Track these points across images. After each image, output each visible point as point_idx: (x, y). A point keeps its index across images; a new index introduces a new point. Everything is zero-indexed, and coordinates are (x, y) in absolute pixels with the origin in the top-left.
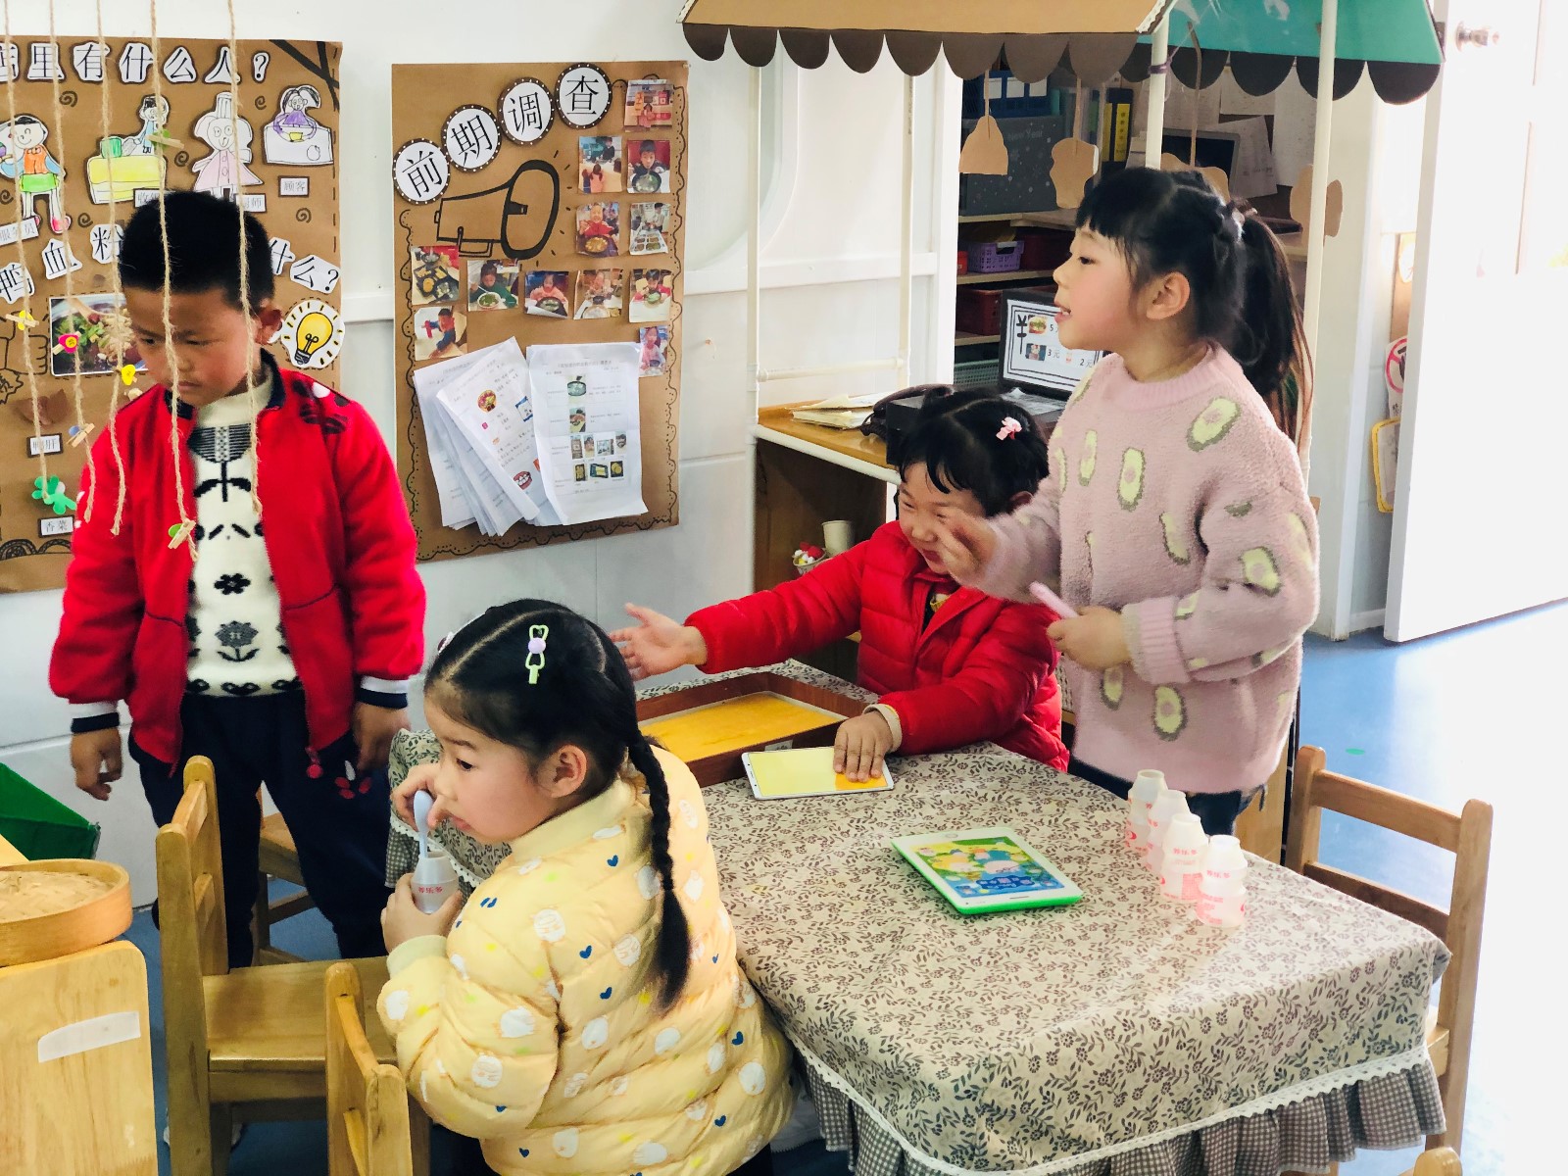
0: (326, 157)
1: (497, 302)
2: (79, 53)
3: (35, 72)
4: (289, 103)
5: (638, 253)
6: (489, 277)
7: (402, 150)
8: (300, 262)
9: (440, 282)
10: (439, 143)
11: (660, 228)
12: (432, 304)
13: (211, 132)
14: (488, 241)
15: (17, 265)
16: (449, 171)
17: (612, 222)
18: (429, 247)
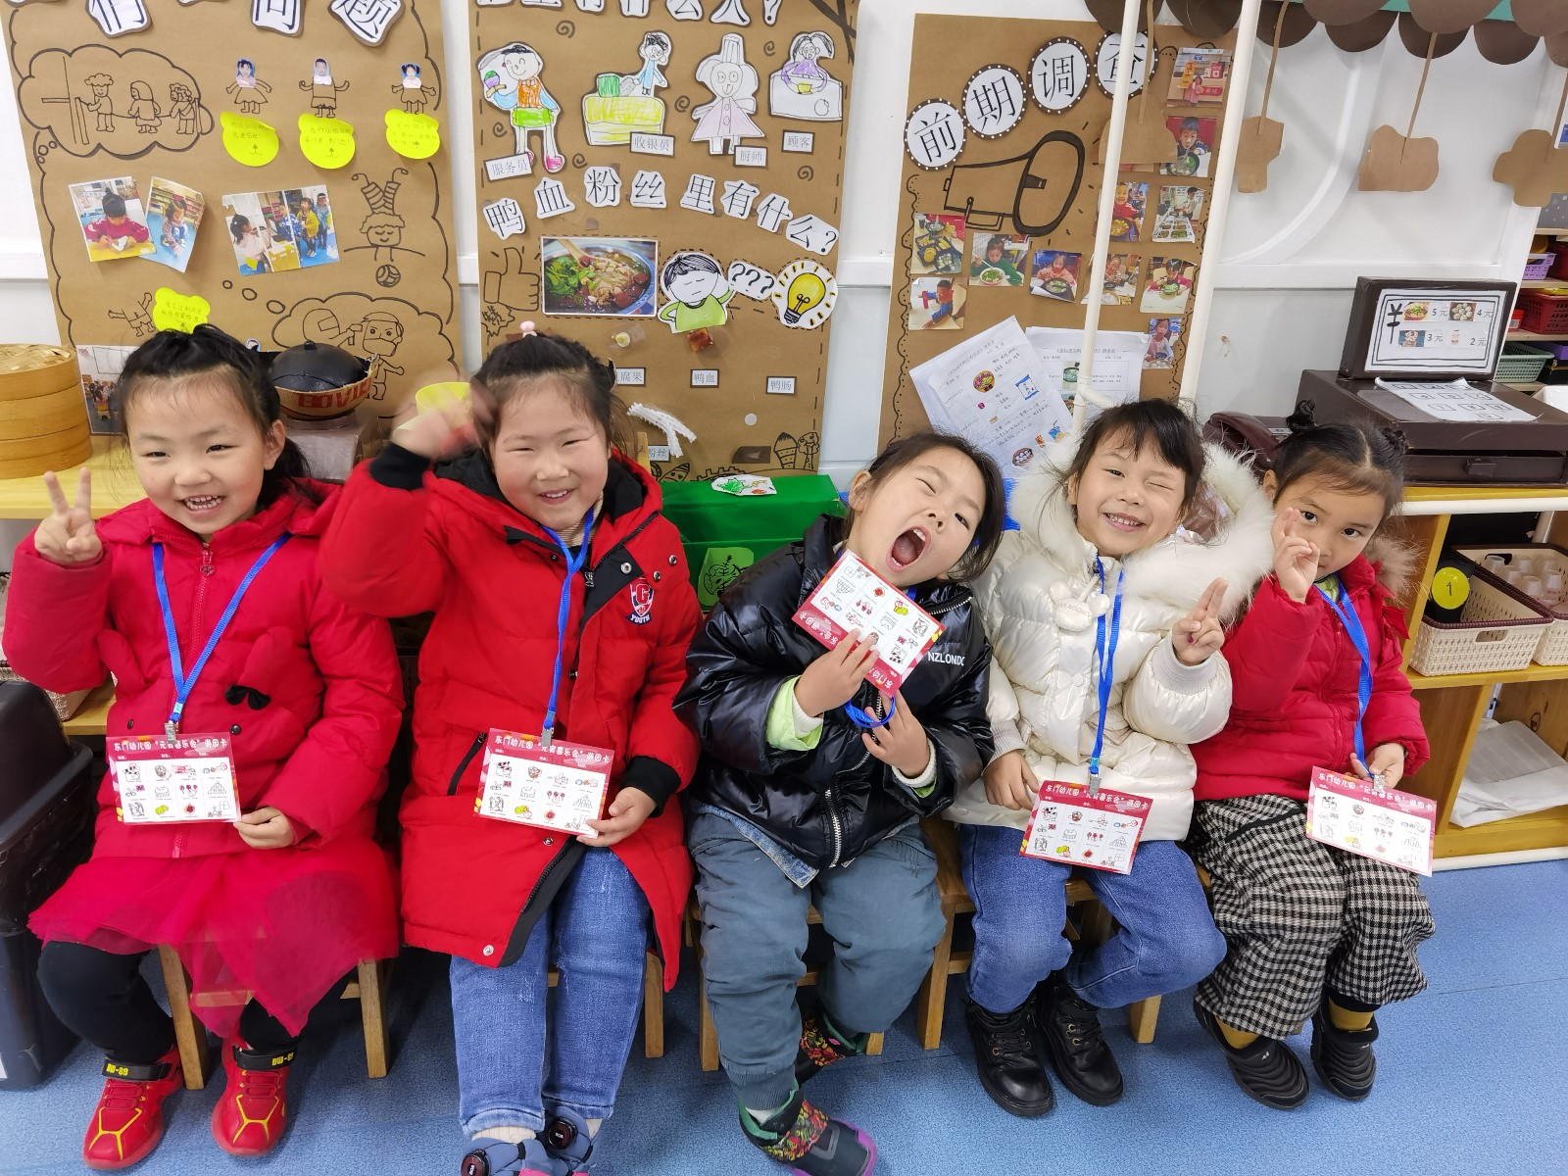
0: (835, 113)
1: (1000, 278)
4: (800, 51)
5: (1162, 240)
6: (995, 252)
7: (916, 109)
8: (796, 220)
9: (943, 252)
10: (958, 104)
12: (931, 274)
13: (715, 78)
14: (999, 215)
15: (510, 201)
16: (965, 137)
17: (1135, 206)
18: (935, 216)
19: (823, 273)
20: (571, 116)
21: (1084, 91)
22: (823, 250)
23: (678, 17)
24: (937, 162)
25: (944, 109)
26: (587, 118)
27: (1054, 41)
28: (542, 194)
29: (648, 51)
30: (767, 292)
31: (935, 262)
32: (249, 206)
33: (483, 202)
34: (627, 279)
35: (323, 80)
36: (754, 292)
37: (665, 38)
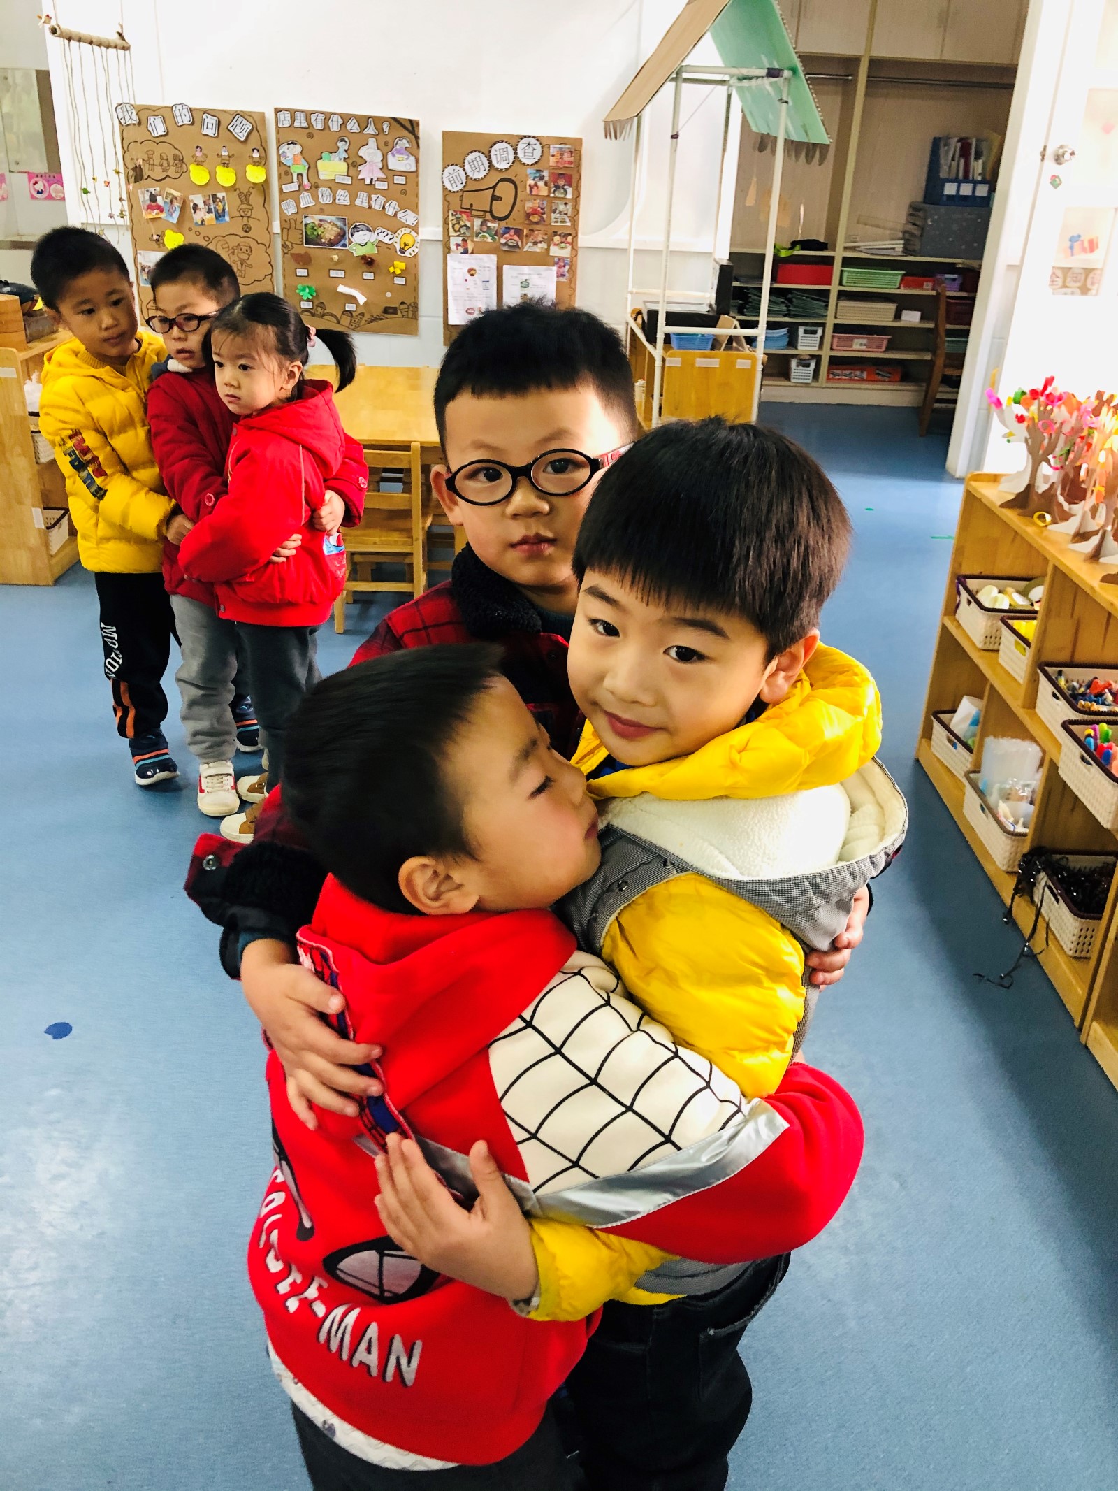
0: (414, 169)
1: (487, 238)
2: (313, 117)
3: (296, 124)
4: (398, 144)
5: (556, 224)
6: (484, 227)
7: (446, 168)
8: (401, 211)
9: (461, 227)
10: (462, 166)
12: (458, 236)
13: (365, 155)
14: (483, 211)
15: (291, 200)
16: (466, 179)
17: (542, 209)
18: (457, 211)
19: (414, 234)
20: (312, 168)
21: (513, 163)
22: (413, 224)
23: (351, 131)
24: (456, 189)
25: (457, 168)
26: (319, 169)
27: (498, 142)
28: (303, 198)
29: (340, 144)
30: (392, 241)
31: (459, 231)
32: (198, 199)
33: (281, 201)
34: (336, 233)
35: (225, 154)
36: (386, 240)
37: (347, 139)
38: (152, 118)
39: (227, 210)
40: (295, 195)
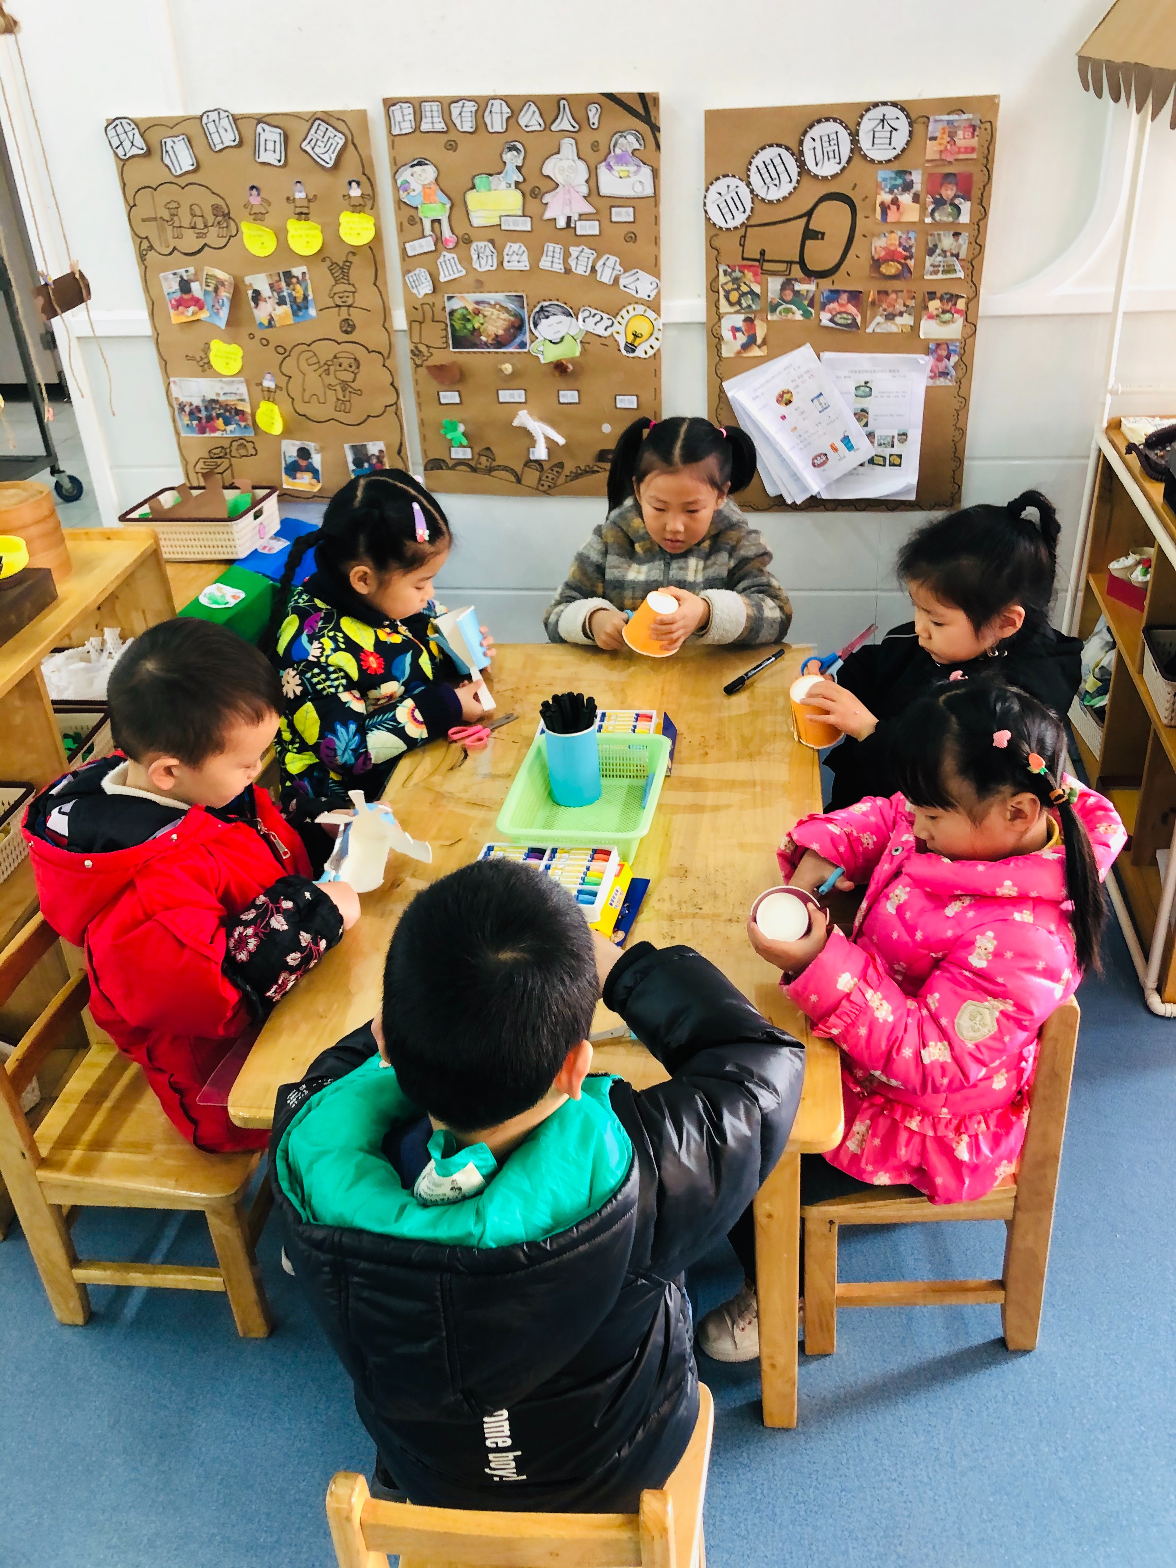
0: (649, 191)
1: (794, 313)
2: (455, 109)
3: (425, 126)
4: (618, 146)
5: (934, 277)
6: (788, 292)
7: (712, 184)
8: (627, 274)
9: (744, 294)
10: (745, 177)
11: (957, 256)
12: (737, 312)
13: (556, 171)
14: (787, 262)
15: (423, 270)
16: (753, 202)
17: (905, 249)
18: (735, 266)
19: (651, 314)
21: (850, 161)
22: (649, 296)
23: (528, 129)
24: (731, 224)
25: (734, 182)
26: (470, 207)
27: (819, 121)
28: (443, 264)
29: (508, 156)
30: (610, 331)
33: (406, 272)
34: (507, 323)
35: (300, 195)
36: (600, 330)
37: (519, 146)
38: (169, 142)
39: (310, 297)
40: (429, 260)
